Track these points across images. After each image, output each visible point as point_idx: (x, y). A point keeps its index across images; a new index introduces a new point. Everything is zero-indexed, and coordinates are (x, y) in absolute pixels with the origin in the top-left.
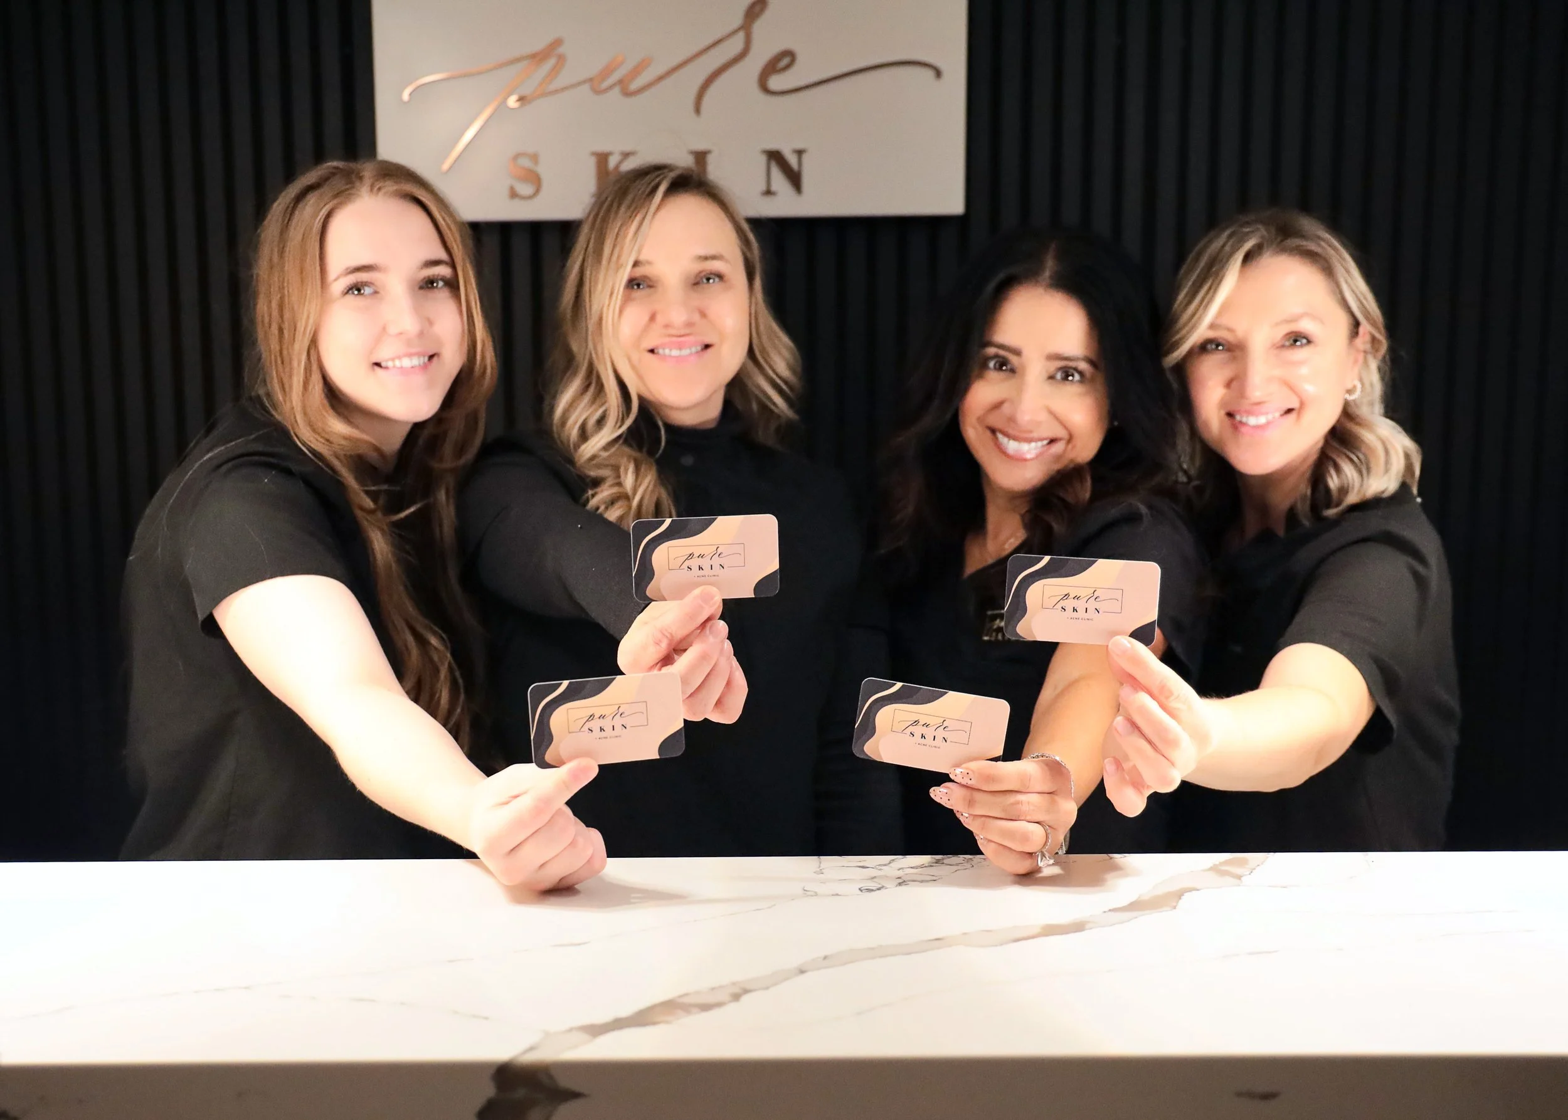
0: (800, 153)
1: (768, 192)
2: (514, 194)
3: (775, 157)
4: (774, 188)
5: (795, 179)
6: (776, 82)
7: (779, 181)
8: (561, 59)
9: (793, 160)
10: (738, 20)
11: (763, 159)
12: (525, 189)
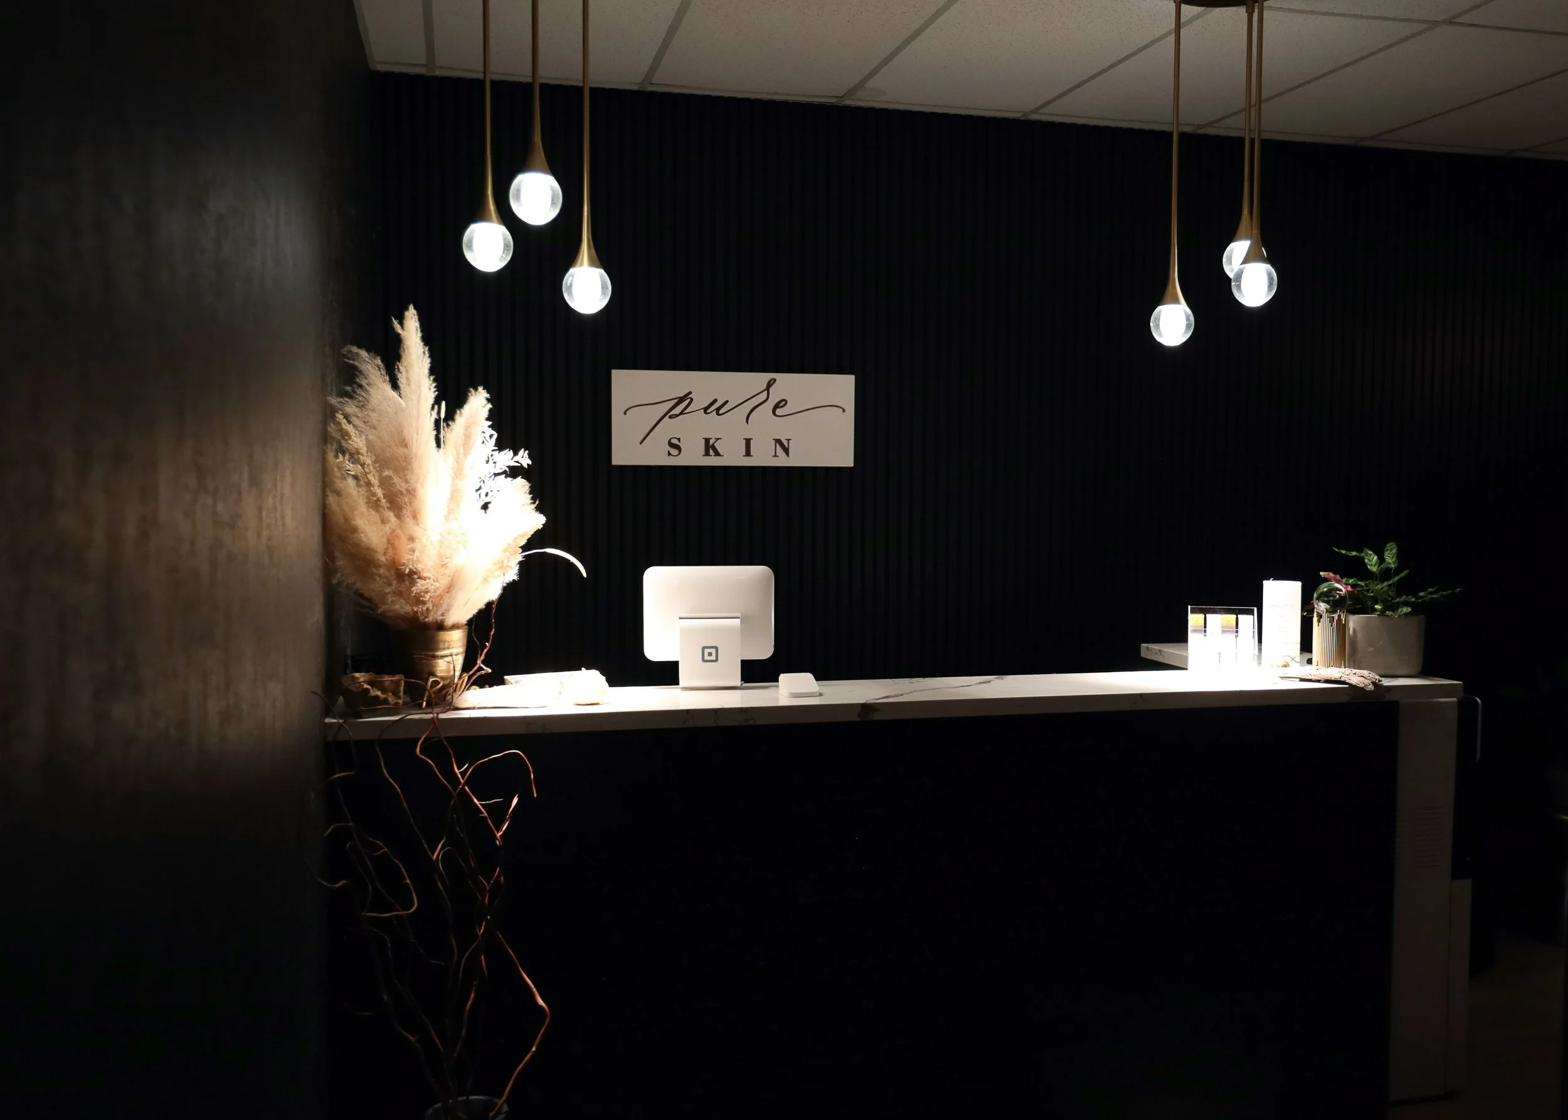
0: (788, 440)
1: (775, 456)
2: (669, 454)
3: (778, 441)
4: (777, 454)
5: (786, 451)
6: (778, 412)
7: (779, 450)
8: (692, 400)
9: (786, 443)
10: (765, 387)
11: (774, 441)
12: (674, 452)
